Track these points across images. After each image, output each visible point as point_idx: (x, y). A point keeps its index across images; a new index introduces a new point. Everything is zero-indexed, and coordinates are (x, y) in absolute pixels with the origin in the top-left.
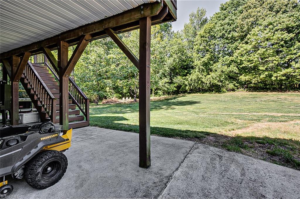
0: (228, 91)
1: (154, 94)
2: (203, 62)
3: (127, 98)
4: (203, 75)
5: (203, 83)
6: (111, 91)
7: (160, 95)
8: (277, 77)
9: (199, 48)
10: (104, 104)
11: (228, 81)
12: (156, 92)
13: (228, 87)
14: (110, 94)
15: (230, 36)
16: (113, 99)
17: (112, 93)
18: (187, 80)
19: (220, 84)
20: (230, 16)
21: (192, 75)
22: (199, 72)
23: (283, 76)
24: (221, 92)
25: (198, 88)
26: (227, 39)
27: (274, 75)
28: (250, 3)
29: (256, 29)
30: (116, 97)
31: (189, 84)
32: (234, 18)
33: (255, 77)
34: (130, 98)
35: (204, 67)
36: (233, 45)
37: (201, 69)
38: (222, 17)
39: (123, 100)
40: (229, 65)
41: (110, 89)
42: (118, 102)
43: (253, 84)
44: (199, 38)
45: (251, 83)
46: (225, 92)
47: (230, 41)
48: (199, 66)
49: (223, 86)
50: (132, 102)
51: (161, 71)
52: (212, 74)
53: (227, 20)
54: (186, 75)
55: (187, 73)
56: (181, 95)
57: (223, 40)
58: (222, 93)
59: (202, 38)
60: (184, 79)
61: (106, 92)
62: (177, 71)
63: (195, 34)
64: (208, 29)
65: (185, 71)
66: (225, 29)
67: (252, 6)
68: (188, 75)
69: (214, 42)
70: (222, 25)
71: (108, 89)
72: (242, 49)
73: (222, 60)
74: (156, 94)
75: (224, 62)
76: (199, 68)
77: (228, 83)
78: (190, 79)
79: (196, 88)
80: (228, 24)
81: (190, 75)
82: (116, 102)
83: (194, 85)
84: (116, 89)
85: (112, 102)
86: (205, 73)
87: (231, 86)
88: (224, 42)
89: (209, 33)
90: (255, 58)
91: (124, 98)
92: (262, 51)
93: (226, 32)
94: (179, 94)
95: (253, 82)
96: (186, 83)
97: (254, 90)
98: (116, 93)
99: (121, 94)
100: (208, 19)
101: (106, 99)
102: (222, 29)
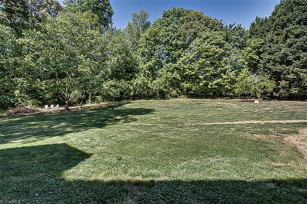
0: (172, 97)
1: (91, 100)
2: (149, 66)
3: (52, 106)
4: (149, 80)
5: (149, 88)
6: (23, 95)
7: (99, 102)
8: (211, 86)
9: (144, 51)
10: (10, 116)
11: (172, 87)
12: (93, 97)
13: (172, 93)
14: (22, 100)
15: (174, 42)
16: (29, 107)
17: (24, 98)
18: (132, 85)
19: (165, 90)
20: (173, 23)
21: (137, 79)
22: (145, 76)
23: (216, 85)
24: (165, 98)
25: (143, 94)
26: (171, 45)
27: (210, 84)
28: (191, 15)
29: (197, 41)
30: (33, 105)
31: (134, 89)
32: (176, 26)
33: (195, 85)
34: (58, 105)
35: (149, 71)
36: (176, 52)
37: (147, 73)
38: (166, 23)
39: (46, 109)
40: (172, 72)
41: (21, 93)
42: (38, 111)
43: (193, 91)
44: (144, 40)
45: (191, 90)
46: (169, 98)
47: (174, 48)
48: (145, 70)
49: (167, 93)
50: (62, 111)
51: (101, 73)
52: (158, 80)
53: (170, 27)
54: (130, 80)
55: (132, 77)
56: (125, 101)
57: (167, 46)
58: (167, 99)
59: (148, 41)
60: (128, 84)
61: (14, 96)
62: (120, 74)
63: (139, 36)
64: (153, 33)
65: (129, 75)
66: (170, 35)
67: (192, 18)
68: (133, 79)
69: (159, 47)
70: (167, 30)
71: (17, 92)
72: (185, 57)
73: (166, 66)
74: (93, 100)
75: (168, 69)
76: (145, 72)
77: (172, 89)
78: (135, 83)
79: (141, 94)
80: (172, 31)
81: (135, 79)
82: (34, 112)
83: (139, 90)
84: (33, 93)
85: (27, 112)
86: (151, 78)
87: (174, 92)
88: (168, 48)
89: (154, 36)
90: (196, 67)
91: (46, 106)
92: (202, 61)
93: (170, 38)
94: (123, 100)
95: (193, 89)
96: (131, 87)
97: (192, 97)
98: (32, 98)
99: (41, 99)
100: (151, 23)
101: (14, 107)
102: (167, 35)
